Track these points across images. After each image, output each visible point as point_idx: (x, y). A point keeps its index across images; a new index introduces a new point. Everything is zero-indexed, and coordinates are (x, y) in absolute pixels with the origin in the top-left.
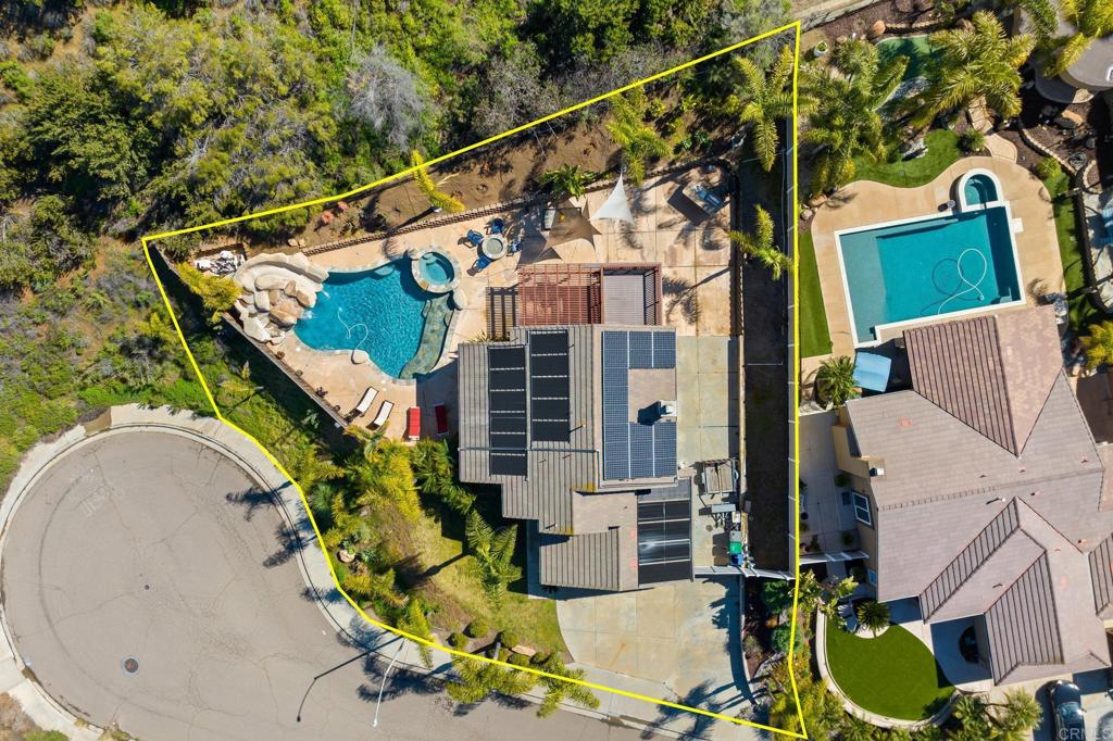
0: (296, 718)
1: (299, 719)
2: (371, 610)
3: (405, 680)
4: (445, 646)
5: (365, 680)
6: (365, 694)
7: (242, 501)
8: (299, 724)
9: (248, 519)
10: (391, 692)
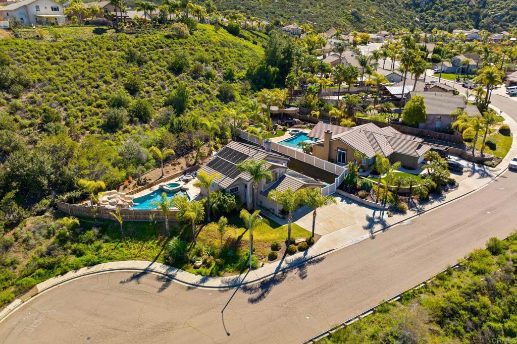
0: (226, 335)
1: (228, 334)
2: (226, 273)
3: (266, 285)
4: (270, 263)
5: (248, 296)
6: (252, 301)
7: (131, 280)
8: (230, 337)
9: (139, 283)
10: (265, 292)
